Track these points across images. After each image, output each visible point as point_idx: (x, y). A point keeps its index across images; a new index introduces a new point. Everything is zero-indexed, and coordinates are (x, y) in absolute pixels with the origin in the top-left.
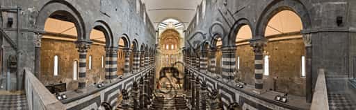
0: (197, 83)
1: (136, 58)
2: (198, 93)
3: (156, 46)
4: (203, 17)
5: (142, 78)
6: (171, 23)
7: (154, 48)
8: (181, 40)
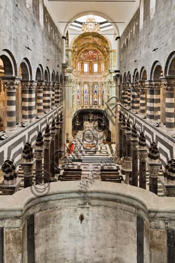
0: (141, 145)
1: (27, 96)
2: (143, 164)
3: (64, 66)
4: (152, 17)
5: (40, 134)
6: (91, 22)
7: (60, 70)
8: (111, 54)
